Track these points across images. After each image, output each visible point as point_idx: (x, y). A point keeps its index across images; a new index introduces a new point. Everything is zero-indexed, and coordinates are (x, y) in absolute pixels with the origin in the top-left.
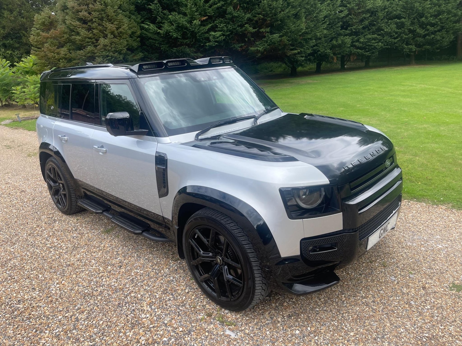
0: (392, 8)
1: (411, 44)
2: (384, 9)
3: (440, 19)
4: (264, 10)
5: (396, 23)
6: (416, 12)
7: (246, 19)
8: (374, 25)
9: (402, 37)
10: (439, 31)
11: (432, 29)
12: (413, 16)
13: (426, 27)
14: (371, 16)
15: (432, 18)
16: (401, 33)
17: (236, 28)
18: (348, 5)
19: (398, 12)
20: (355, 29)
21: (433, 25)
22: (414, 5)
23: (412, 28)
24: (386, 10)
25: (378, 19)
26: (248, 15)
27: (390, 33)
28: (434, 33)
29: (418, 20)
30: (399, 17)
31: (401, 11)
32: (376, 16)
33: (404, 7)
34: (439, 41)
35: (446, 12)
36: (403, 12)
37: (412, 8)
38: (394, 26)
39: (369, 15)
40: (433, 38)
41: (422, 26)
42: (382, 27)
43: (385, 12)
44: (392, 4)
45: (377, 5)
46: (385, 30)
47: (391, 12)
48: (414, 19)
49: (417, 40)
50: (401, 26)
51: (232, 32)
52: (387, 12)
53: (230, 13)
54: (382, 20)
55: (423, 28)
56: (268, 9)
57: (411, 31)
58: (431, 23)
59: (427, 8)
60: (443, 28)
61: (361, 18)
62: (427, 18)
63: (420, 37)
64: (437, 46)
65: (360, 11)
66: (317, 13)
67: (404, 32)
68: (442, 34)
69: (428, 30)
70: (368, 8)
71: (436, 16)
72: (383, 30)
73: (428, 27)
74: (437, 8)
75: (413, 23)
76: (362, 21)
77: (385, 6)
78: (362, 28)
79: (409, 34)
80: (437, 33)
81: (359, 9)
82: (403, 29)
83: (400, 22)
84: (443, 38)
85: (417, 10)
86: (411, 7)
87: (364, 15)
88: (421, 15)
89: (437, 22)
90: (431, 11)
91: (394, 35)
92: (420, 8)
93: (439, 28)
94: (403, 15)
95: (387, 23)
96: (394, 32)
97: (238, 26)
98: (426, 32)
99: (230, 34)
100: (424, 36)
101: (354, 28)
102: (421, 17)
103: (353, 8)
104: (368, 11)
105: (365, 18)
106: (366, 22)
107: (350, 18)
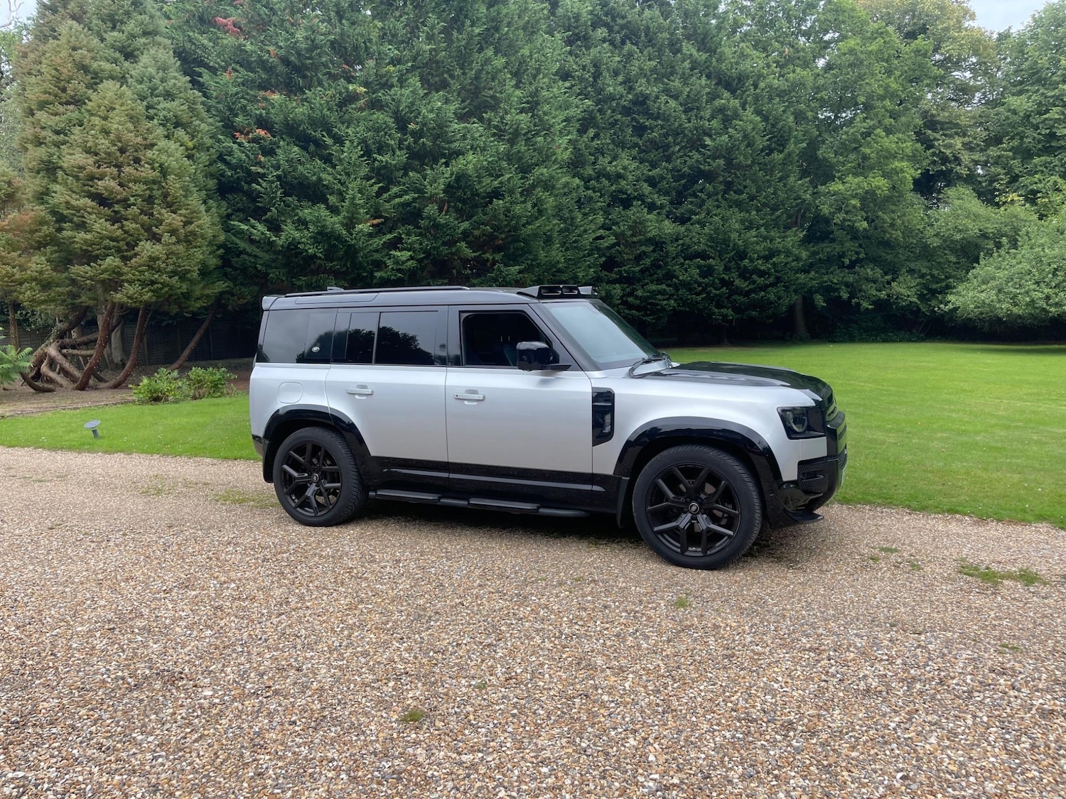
0: (691, 239)
1: (725, 307)
2: (677, 240)
3: (774, 264)
4: (495, 217)
5: (699, 267)
6: (733, 250)
7: (460, 231)
8: (659, 267)
9: (708, 293)
10: (772, 285)
11: (760, 281)
12: (728, 256)
13: (750, 278)
14: (654, 251)
15: (760, 262)
16: (707, 285)
17: (438, 248)
18: (614, 227)
19: (702, 247)
20: (626, 272)
21: (762, 274)
22: (729, 237)
23: (726, 277)
24: (681, 242)
25: (667, 256)
26: (465, 225)
27: (689, 284)
28: (764, 288)
29: (736, 263)
30: (703, 256)
31: (707, 245)
32: (662, 251)
33: (711, 239)
34: (771, 303)
35: (784, 252)
36: (711, 247)
37: (726, 241)
38: (695, 272)
39: (651, 248)
40: (762, 297)
41: (744, 274)
42: (675, 271)
43: (678, 245)
44: (690, 231)
45: (666, 232)
46: (681, 278)
47: (689, 247)
48: (730, 262)
49: (735, 300)
50: (707, 272)
51: (428, 254)
52: (683, 245)
53: (429, 218)
54: (674, 259)
55: (745, 279)
56: (502, 217)
57: (724, 283)
58: (760, 270)
59: (752, 244)
60: (778, 280)
61: (638, 252)
62: (752, 260)
63: (740, 294)
64: (770, 312)
65: (635, 239)
66: (579, 236)
67: (713, 285)
68: (778, 292)
69: (754, 282)
70: (650, 235)
71: (767, 258)
72: (677, 278)
73: (754, 277)
74: (767, 244)
75: (727, 269)
76: (638, 258)
77: (678, 234)
78: (640, 271)
79: (722, 287)
80: (770, 289)
81: (633, 235)
82: (711, 278)
83: (705, 266)
84: (779, 298)
85: (734, 245)
86: (724, 239)
87: (643, 248)
88: (742, 255)
89: (770, 269)
90: (758, 248)
91: (695, 288)
92: (740, 243)
93: (772, 279)
94: (711, 252)
95: (682, 264)
96: (696, 282)
97: (444, 244)
98: (752, 287)
99: (424, 258)
100: (747, 294)
101: (624, 270)
102: (742, 259)
103: (623, 234)
104: (650, 241)
105: (644, 253)
106: (648, 262)
107: (618, 250)
